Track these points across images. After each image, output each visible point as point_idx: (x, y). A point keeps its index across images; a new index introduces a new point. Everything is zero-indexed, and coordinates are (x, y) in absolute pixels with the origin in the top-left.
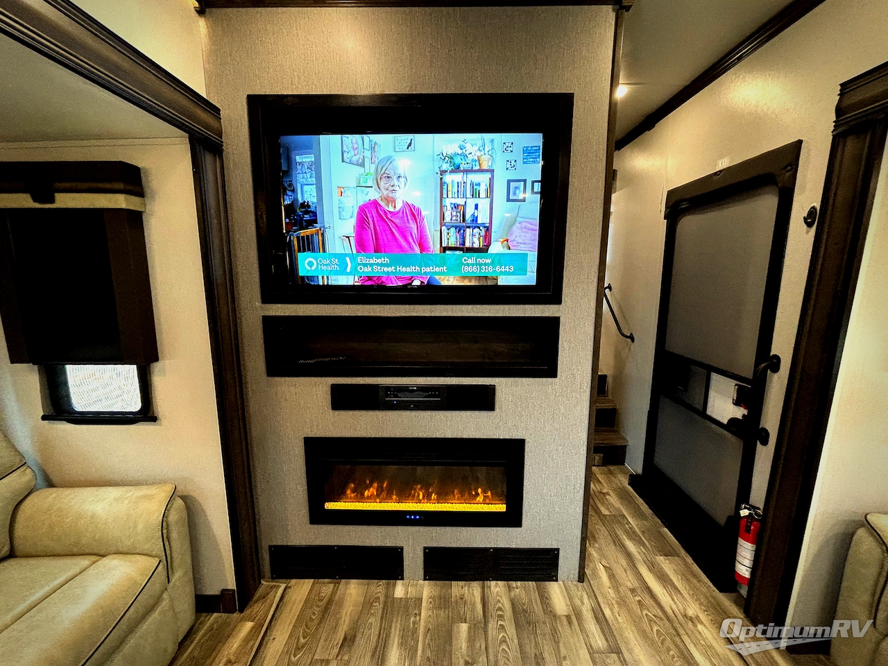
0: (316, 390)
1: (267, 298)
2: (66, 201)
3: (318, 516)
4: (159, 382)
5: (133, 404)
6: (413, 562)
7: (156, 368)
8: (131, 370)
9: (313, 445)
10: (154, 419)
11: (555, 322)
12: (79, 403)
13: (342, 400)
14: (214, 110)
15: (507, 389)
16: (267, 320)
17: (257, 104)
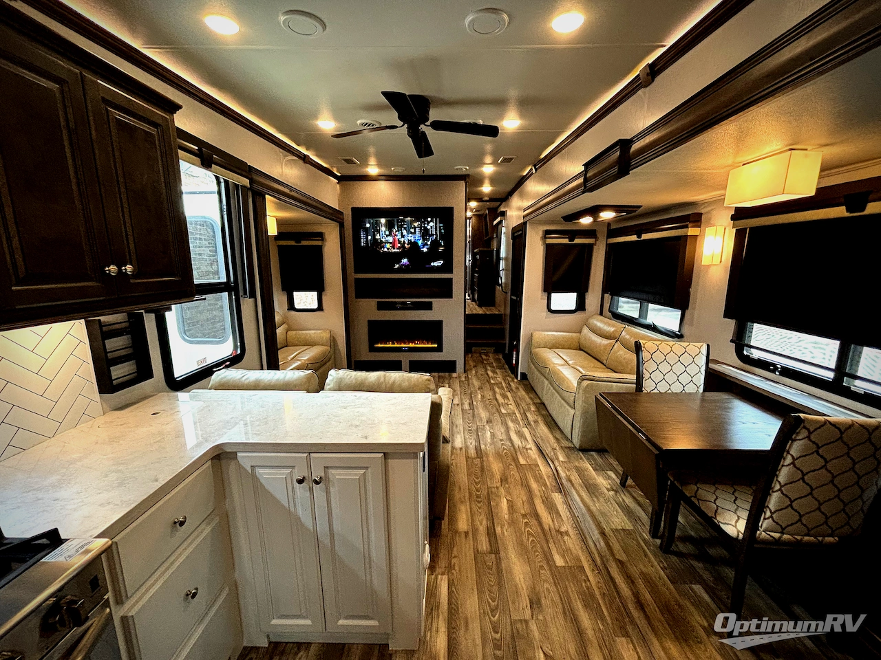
0: (372, 303)
1: (356, 272)
2: (304, 243)
3: (372, 349)
4: (324, 298)
5: (315, 306)
6: (405, 364)
7: (323, 293)
8: (315, 294)
9: (371, 324)
10: (322, 310)
11: (451, 280)
12: (297, 306)
13: (381, 307)
14: (342, 213)
15: (436, 302)
16: (356, 280)
17: (354, 210)
